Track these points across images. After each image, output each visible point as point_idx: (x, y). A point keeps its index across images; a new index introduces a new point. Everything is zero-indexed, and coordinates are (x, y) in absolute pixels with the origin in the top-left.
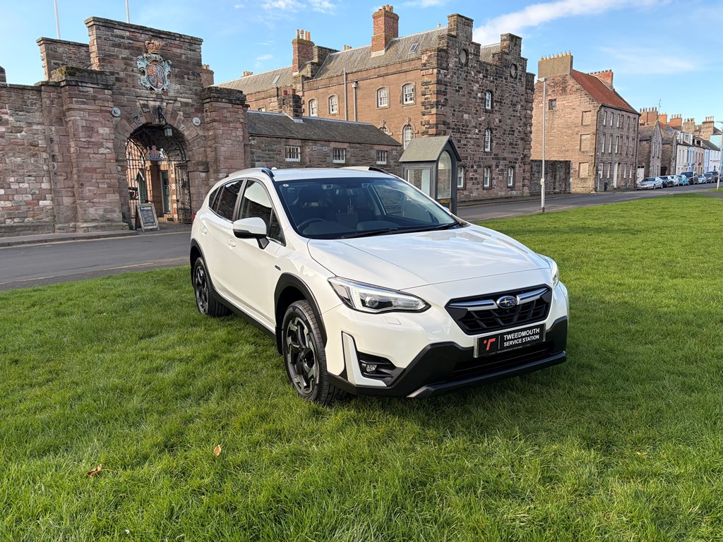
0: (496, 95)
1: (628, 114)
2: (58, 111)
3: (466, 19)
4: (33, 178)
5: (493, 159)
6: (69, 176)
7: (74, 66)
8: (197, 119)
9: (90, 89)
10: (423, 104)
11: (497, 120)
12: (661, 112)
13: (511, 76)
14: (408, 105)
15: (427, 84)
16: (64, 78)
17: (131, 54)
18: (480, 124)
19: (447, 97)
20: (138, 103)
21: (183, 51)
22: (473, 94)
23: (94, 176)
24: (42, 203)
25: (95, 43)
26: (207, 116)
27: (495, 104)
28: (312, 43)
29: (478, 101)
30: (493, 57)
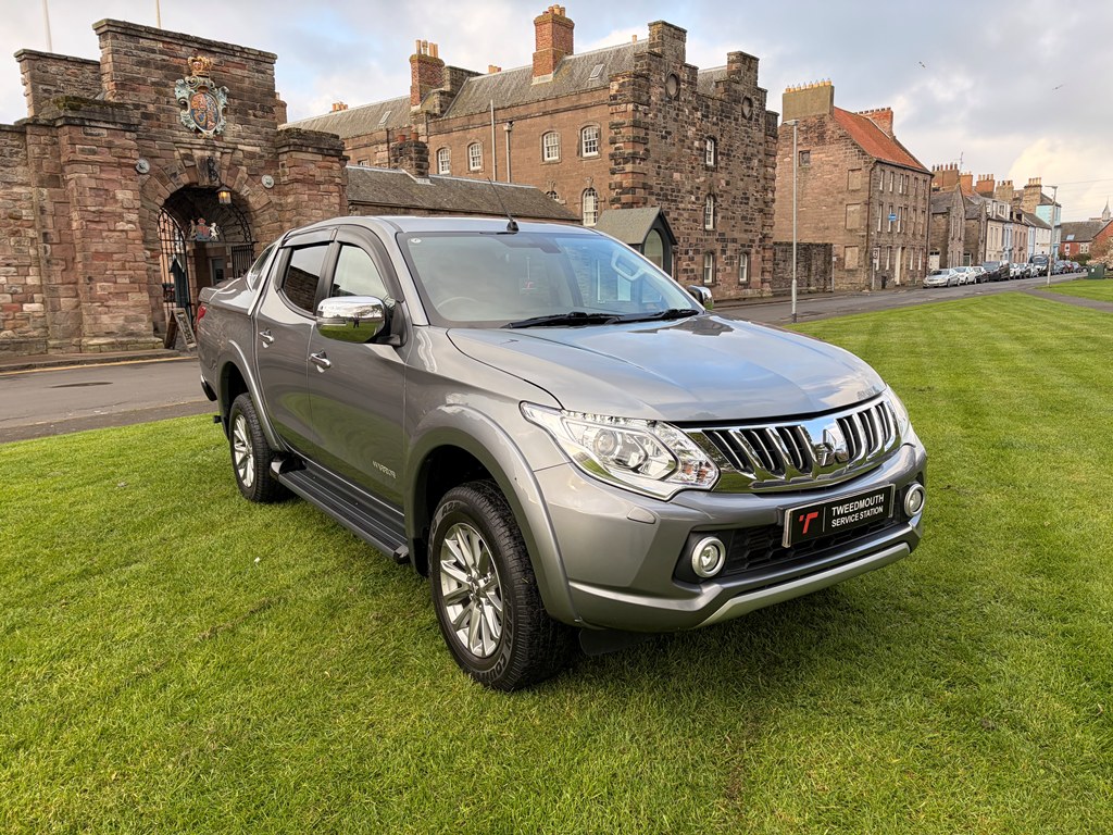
0: (722, 143)
1: (915, 174)
2: (53, 165)
3: (677, 29)
4: (13, 269)
5: (717, 240)
6: (70, 265)
7: (75, 94)
8: (269, 177)
9: (103, 132)
10: (612, 156)
11: (724, 184)
12: (963, 171)
13: (744, 116)
14: (589, 158)
15: (618, 126)
16: (62, 114)
17: (166, 77)
18: (698, 188)
19: (649, 146)
20: (176, 153)
21: (246, 73)
22: (688, 142)
23: (110, 264)
24: (27, 307)
25: (110, 59)
26: (284, 174)
27: (719, 158)
28: (441, 61)
29: (695, 153)
30: (717, 86)
